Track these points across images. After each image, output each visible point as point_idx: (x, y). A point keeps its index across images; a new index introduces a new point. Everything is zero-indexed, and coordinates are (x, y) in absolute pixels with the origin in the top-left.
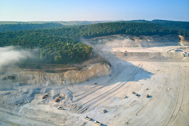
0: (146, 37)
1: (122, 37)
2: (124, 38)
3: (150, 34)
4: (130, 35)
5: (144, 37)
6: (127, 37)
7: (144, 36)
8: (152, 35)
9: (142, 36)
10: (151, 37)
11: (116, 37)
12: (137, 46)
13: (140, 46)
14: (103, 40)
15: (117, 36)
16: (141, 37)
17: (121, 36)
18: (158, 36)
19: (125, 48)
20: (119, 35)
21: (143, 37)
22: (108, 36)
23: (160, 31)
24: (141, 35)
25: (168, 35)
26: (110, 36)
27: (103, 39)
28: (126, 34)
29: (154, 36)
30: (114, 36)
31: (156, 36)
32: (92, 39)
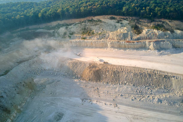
0: (172, 24)
1: (113, 22)
2: (117, 24)
4: (134, 18)
5: (167, 24)
6: (125, 22)
7: (167, 21)
9: (163, 20)
11: (101, 21)
12: (144, 47)
13: (151, 46)
14: (70, 27)
15: (103, 20)
16: (160, 23)
17: (112, 18)
19: (112, 49)
20: (106, 17)
21: (163, 22)
22: (82, 20)
24: (160, 17)
26: (85, 19)
27: (71, 25)
28: (123, 14)
30: (96, 18)
32: (49, 24)
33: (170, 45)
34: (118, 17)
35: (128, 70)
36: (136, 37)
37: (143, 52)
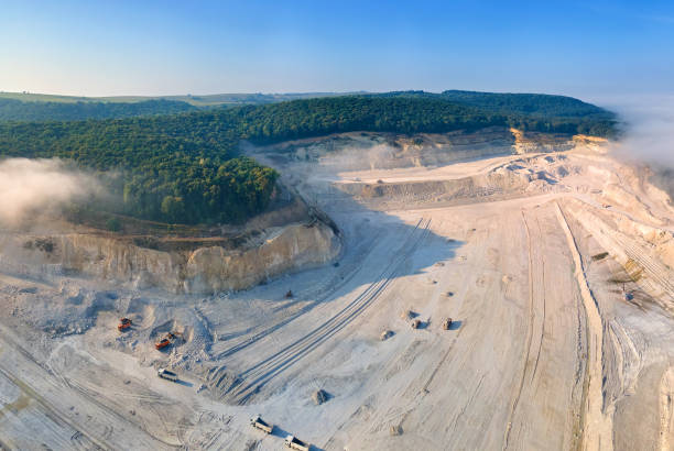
0: (432, 137)
1: (365, 139)
2: (372, 142)
3: (440, 129)
4: (390, 133)
5: (427, 138)
6: (380, 139)
7: (426, 135)
8: (447, 131)
9: (421, 134)
10: (444, 138)
12: (412, 165)
13: (417, 163)
14: (311, 148)
16: (418, 138)
17: (364, 135)
18: (460, 132)
19: (378, 170)
20: (357, 133)
21: (422, 137)
22: (326, 138)
23: (465, 121)
25: (484, 130)
26: (330, 137)
27: (310, 145)
28: (377, 130)
29: (451, 133)
30: (342, 135)
31: (455, 132)
32: (278, 146)
33: (435, 160)
34: (371, 133)
35: (407, 184)
36: (398, 155)
37: (411, 169)
